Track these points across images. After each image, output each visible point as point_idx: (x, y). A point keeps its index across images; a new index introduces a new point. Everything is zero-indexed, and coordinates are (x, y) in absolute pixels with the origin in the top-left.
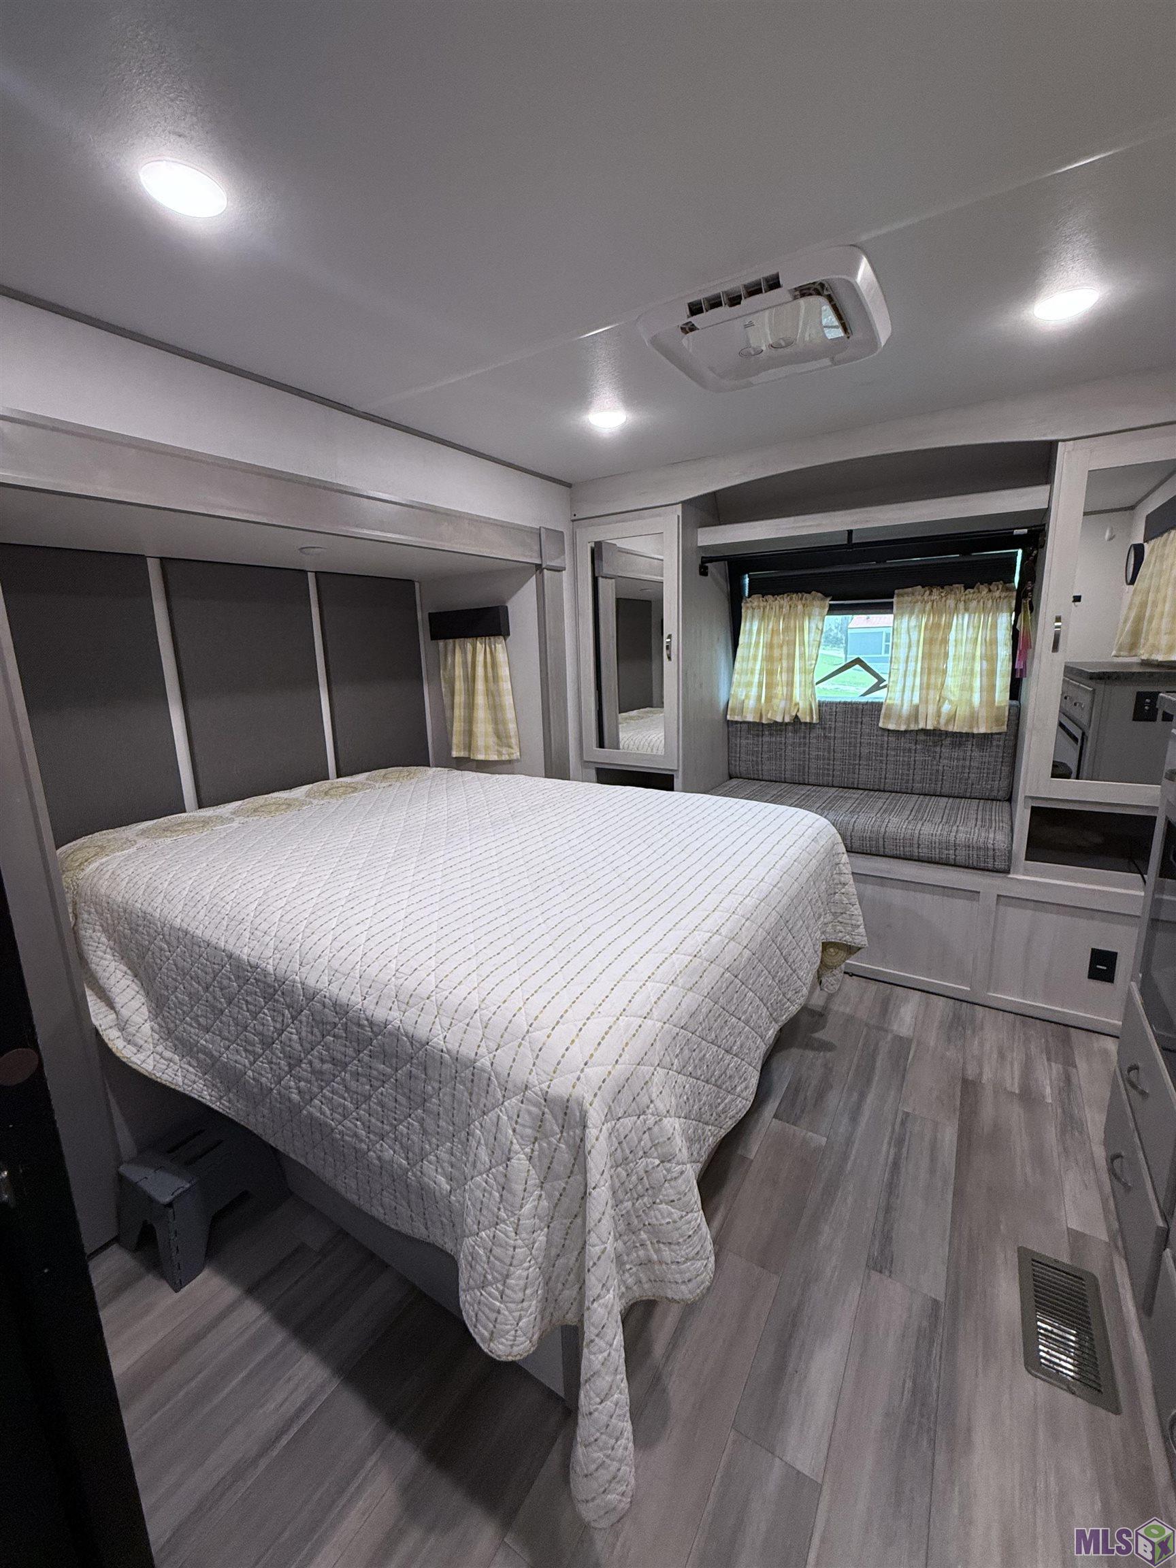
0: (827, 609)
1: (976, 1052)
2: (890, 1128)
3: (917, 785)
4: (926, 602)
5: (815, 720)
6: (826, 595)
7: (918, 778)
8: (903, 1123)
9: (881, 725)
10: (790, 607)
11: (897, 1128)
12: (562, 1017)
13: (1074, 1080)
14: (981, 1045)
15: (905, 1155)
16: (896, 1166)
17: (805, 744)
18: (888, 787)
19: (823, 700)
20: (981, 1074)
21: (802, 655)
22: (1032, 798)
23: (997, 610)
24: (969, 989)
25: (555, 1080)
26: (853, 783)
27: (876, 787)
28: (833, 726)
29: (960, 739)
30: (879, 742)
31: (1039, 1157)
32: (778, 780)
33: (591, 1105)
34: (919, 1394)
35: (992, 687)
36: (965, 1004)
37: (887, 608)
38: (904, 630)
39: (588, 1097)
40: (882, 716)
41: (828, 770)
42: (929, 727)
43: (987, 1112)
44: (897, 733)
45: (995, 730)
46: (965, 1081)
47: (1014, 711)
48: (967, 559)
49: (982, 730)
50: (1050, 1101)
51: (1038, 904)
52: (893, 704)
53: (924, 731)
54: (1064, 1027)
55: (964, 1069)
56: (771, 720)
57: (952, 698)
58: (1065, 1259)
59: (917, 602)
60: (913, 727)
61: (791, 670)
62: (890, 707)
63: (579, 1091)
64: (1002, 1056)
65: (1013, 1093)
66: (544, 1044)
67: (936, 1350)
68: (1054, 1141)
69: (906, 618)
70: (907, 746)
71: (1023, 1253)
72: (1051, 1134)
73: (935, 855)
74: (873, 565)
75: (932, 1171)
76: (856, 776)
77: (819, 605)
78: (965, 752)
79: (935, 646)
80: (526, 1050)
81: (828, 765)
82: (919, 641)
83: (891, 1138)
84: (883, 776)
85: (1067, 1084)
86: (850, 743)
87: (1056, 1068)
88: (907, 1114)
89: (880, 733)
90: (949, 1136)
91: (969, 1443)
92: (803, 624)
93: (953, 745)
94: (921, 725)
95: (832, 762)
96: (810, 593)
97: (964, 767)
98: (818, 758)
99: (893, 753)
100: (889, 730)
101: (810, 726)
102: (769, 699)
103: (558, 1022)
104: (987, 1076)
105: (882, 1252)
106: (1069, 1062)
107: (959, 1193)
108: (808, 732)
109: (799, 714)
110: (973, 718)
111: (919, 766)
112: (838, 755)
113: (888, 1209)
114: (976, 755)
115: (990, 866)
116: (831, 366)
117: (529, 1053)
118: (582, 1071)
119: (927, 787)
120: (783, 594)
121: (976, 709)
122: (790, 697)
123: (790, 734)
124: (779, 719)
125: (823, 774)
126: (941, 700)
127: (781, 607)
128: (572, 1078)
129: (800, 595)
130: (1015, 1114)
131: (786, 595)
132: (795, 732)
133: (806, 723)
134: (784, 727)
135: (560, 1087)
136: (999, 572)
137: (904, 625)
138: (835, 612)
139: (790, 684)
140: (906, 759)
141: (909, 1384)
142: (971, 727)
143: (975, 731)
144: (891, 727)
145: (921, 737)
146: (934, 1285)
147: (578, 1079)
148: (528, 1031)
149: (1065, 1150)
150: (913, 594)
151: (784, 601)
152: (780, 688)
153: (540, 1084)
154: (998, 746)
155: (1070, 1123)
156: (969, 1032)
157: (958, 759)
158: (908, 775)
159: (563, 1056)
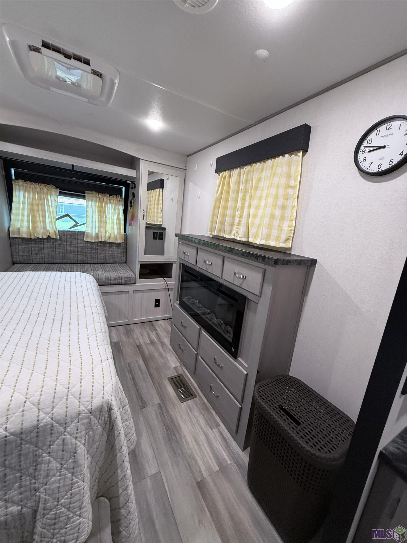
0: (58, 193)
1: (136, 337)
2: (127, 370)
3: (99, 260)
4: (97, 198)
5: (58, 238)
6: (57, 187)
7: (99, 258)
8: (129, 366)
9: (85, 240)
10: (40, 189)
11: (128, 367)
12: (81, 376)
13: (158, 333)
14: (136, 335)
15: (134, 374)
16: (133, 378)
17: (53, 247)
18: (89, 262)
19: (59, 229)
20: (140, 343)
21: (49, 211)
22: (140, 261)
23: (119, 204)
24: (127, 321)
25: (93, 402)
26: (76, 262)
27: (85, 262)
28: (66, 240)
29: (111, 244)
30: (85, 246)
31: (161, 355)
32: (41, 263)
33: (112, 400)
34: (167, 428)
35: (120, 228)
36: (127, 326)
37: (83, 197)
38: (90, 206)
39: (110, 398)
40: (85, 236)
41: (65, 257)
42: (103, 241)
43: (146, 351)
44: (91, 242)
45: (122, 242)
46: (137, 346)
47: (126, 236)
48: (107, 185)
49: (119, 242)
50: (156, 341)
51: (143, 291)
52: (88, 233)
53: (101, 242)
54: (151, 322)
55: (136, 343)
56: (36, 237)
57: (109, 231)
58: (176, 374)
59: (94, 197)
60: (96, 241)
61: (44, 216)
62: (87, 233)
63: (106, 398)
64: (142, 335)
65: (149, 344)
66: (81, 391)
67: (165, 415)
68: (162, 350)
69: (90, 202)
70: (95, 247)
71: (168, 378)
72: (161, 349)
73: (116, 282)
74: (75, 179)
75: (142, 373)
76: (77, 259)
77: (55, 191)
78: (113, 249)
79: (102, 212)
80: (71, 398)
81: (65, 255)
82: (96, 211)
83: (128, 372)
84: (87, 258)
85: (158, 335)
86: (73, 246)
87: (154, 332)
88: (129, 363)
89: (85, 242)
90: (141, 362)
91: (180, 428)
92: (48, 197)
93: (110, 247)
94: (100, 240)
95: (66, 254)
96: (50, 185)
97: (113, 253)
98: (60, 252)
99: (90, 250)
100: (88, 242)
101: (55, 240)
102: (34, 228)
103: (81, 379)
104: (142, 342)
105: (142, 403)
106: (156, 330)
107: (150, 375)
108: (54, 242)
109: (50, 235)
110: (116, 238)
111: (99, 254)
112: (68, 251)
113: (137, 390)
114: (117, 250)
115: (131, 283)
116: (86, 102)
117: (74, 399)
118: (103, 390)
119: (103, 261)
120: (37, 182)
121: (116, 235)
122: (45, 228)
123: (46, 243)
124: (41, 237)
125: (63, 259)
126: (106, 232)
127: (36, 188)
128: (101, 396)
129: (45, 185)
130: (151, 348)
131: (37, 183)
132: (48, 242)
133: (53, 239)
134: (42, 240)
135: (97, 402)
136: (118, 193)
137: (90, 205)
138: (61, 195)
139: (44, 222)
140: (95, 252)
141: (164, 427)
142: (115, 241)
143: (116, 242)
144: (89, 240)
145: (99, 244)
146: (157, 400)
147: (104, 394)
148: (68, 391)
149: (165, 350)
150: (92, 194)
151: (37, 186)
152: (39, 223)
153: (86, 408)
154: (122, 247)
155: (163, 344)
156: (132, 333)
157: (111, 251)
158: (96, 257)
159: (93, 390)
